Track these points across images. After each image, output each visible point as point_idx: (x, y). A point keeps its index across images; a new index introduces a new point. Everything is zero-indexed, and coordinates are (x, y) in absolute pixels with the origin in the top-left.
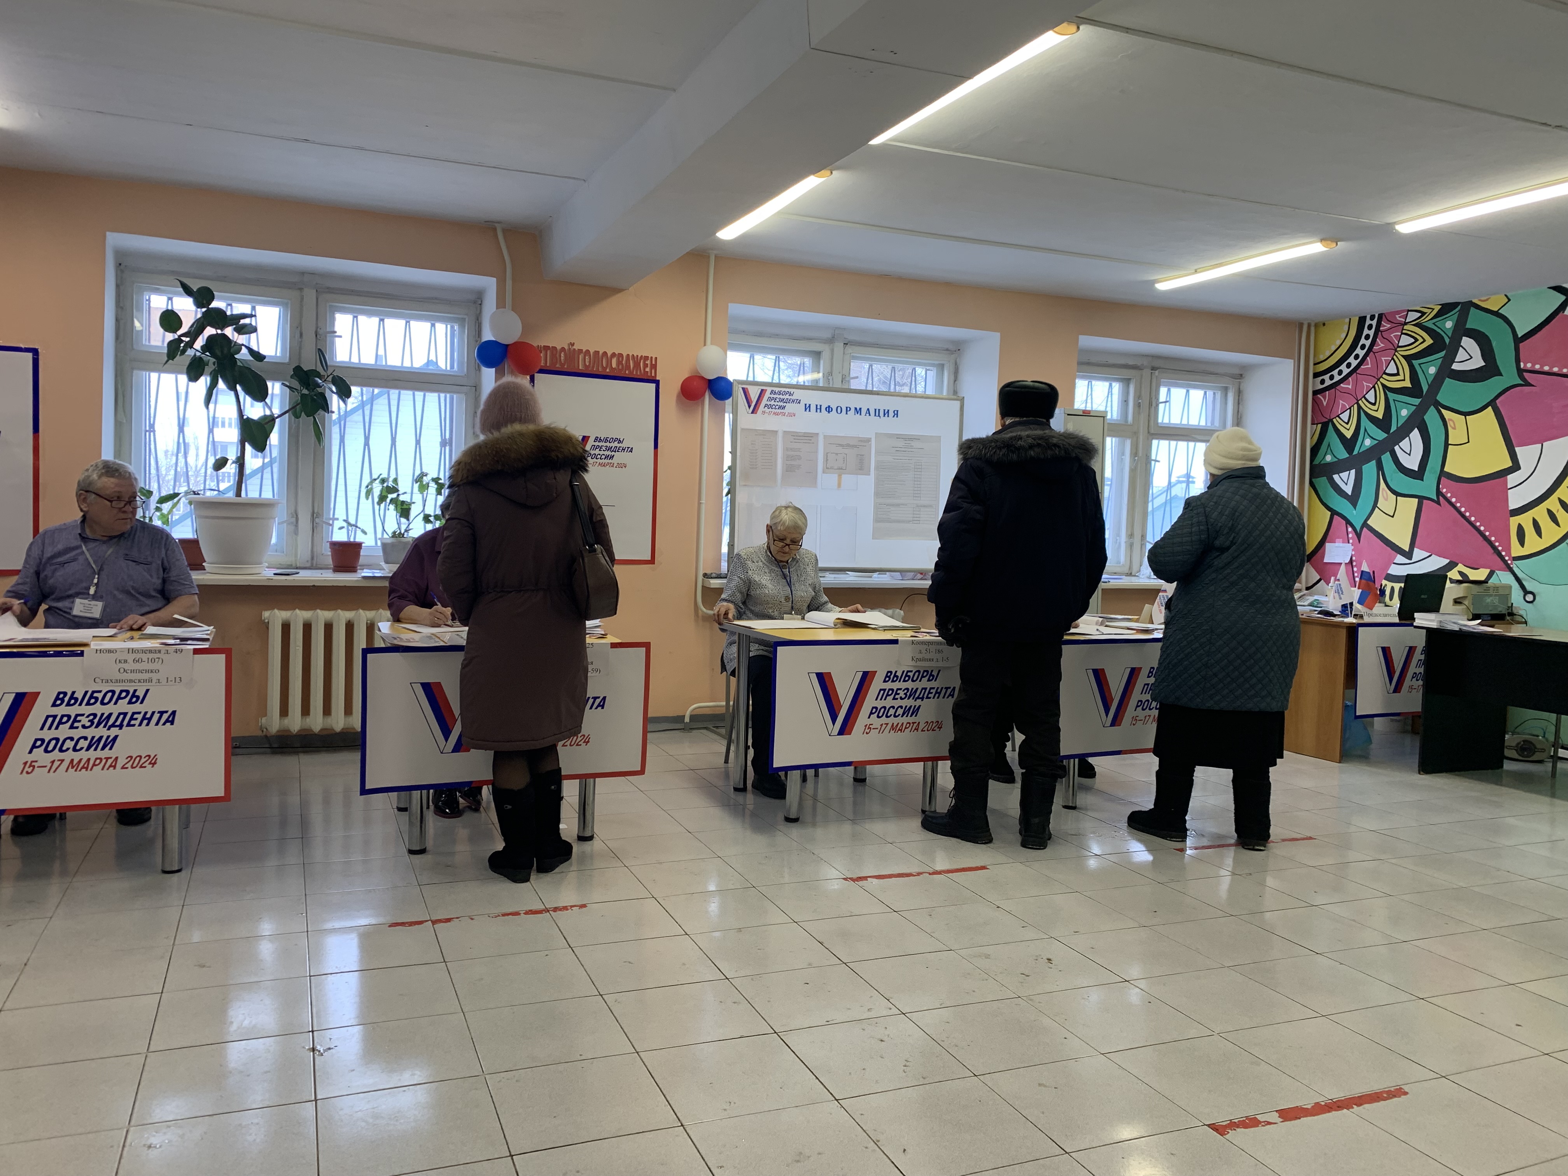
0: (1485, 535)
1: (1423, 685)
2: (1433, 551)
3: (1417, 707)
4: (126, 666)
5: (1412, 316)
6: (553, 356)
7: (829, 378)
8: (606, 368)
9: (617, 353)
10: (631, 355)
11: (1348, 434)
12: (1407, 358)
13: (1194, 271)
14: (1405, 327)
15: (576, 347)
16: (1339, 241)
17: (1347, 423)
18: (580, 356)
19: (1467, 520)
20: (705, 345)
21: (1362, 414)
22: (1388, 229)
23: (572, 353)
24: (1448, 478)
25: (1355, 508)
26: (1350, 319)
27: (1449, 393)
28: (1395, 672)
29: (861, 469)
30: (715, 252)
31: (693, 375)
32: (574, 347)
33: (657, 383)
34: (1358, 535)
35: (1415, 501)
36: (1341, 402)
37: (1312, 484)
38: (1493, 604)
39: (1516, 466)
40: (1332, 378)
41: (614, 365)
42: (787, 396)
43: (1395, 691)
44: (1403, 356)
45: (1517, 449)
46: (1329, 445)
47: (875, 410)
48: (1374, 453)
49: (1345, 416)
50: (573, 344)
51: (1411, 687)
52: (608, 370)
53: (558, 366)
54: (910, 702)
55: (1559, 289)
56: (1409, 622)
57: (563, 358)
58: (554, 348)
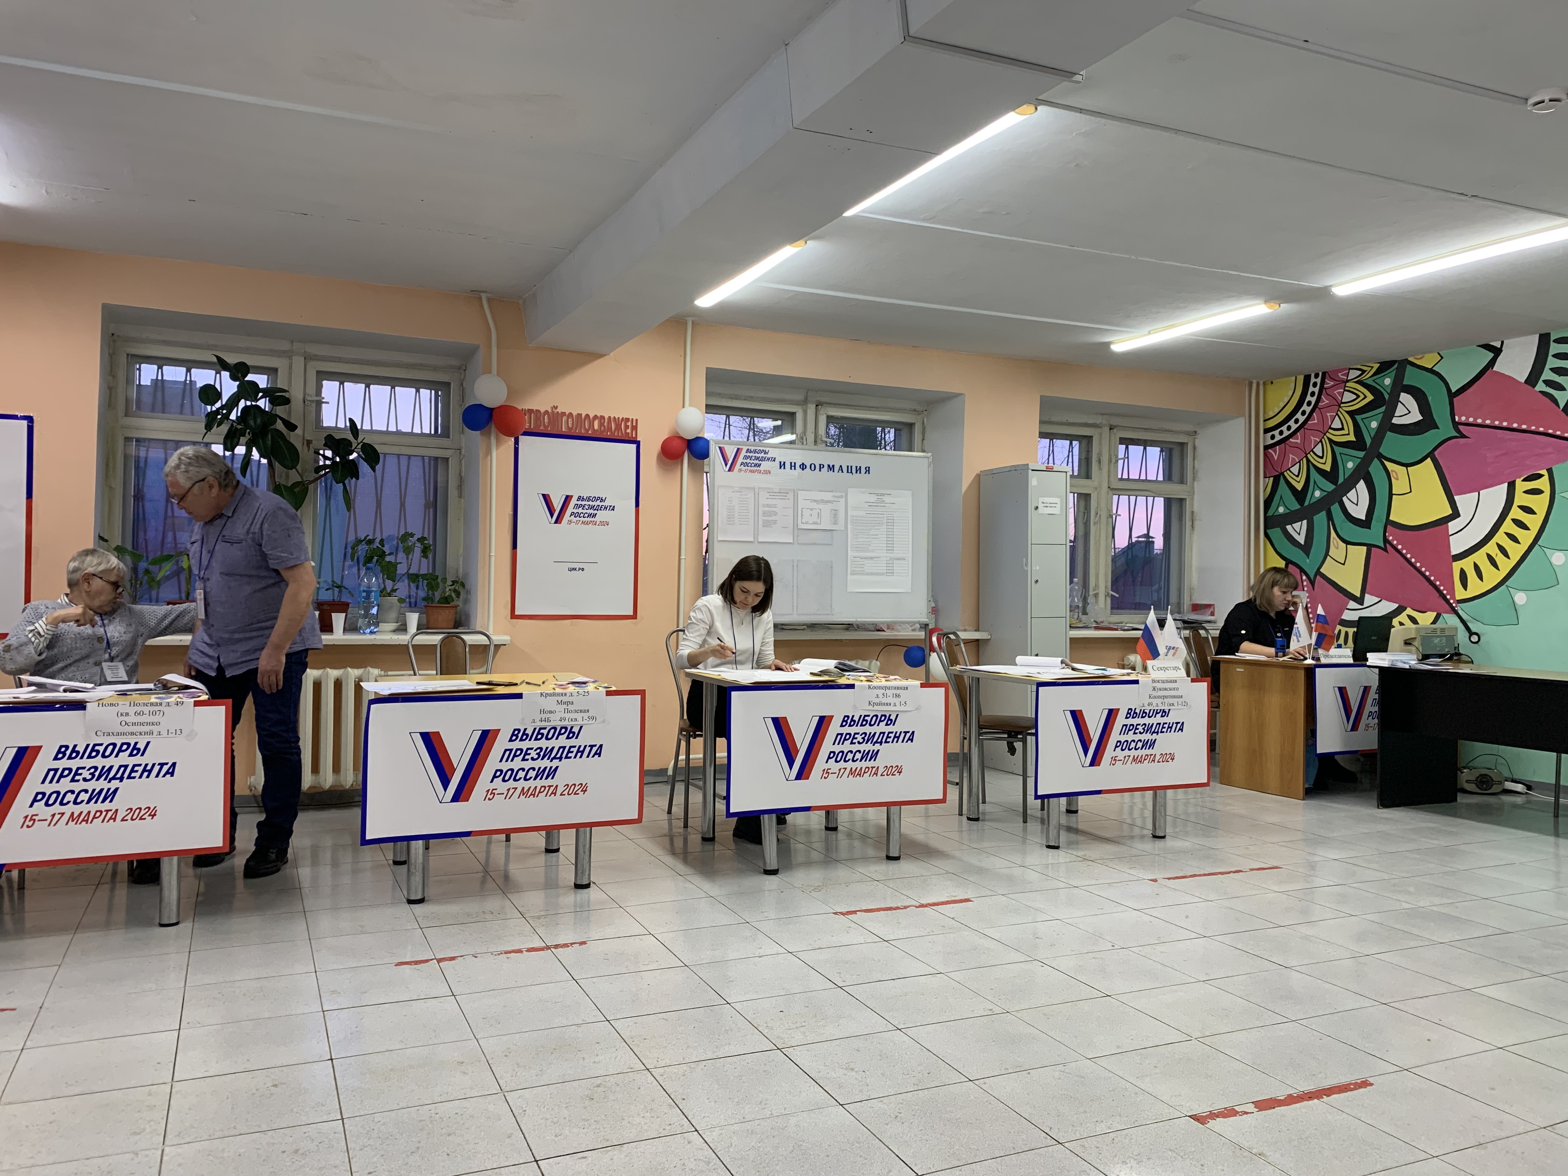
0: (1430, 580)
1: (1378, 724)
2: (1383, 596)
3: (1373, 745)
4: (128, 719)
5: (1353, 374)
6: (537, 419)
7: (803, 437)
8: (588, 430)
9: (599, 416)
10: (612, 417)
11: (1299, 487)
12: (1352, 414)
13: (1148, 333)
14: (1348, 384)
15: (559, 410)
16: (1282, 303)
17: (1297, 476)
18: (563, 419)
19: (1413, 565)
20: (684, 407)
21: (1312, 469)
22: (1324, 293)
23: (555, 416)
24: (1393, 526)
25: (1308, 556)
26: (1296, 377)
27: (1391, 444)
28: (1352, 711)
30: (693, 319)
31: (673, 435)
32: (557, 410)
33: (638, 444)
34: (1312, 583)
35: (1365, 548)
36: (1291, 455)
37: (1266, 535)
38: (1439, 645)
39: (1455, 514)
40: (1281, 433)
41: (596, 427)
42: (762, 455)
43: (1352, 730)
44: (1347, 412)
45: (1456, 498)
46: (1281, 497)
47: (848, 467)
48: (1325, 504)
49: (1295, 469)
50: (556, 408)
51: (1367, 726)
52: (590, 432)
53: (542, 428)
54: (868, 747)
55: (1488, 347)
56: (1364, 663)
57: (546, 421)
58: (538, 411)
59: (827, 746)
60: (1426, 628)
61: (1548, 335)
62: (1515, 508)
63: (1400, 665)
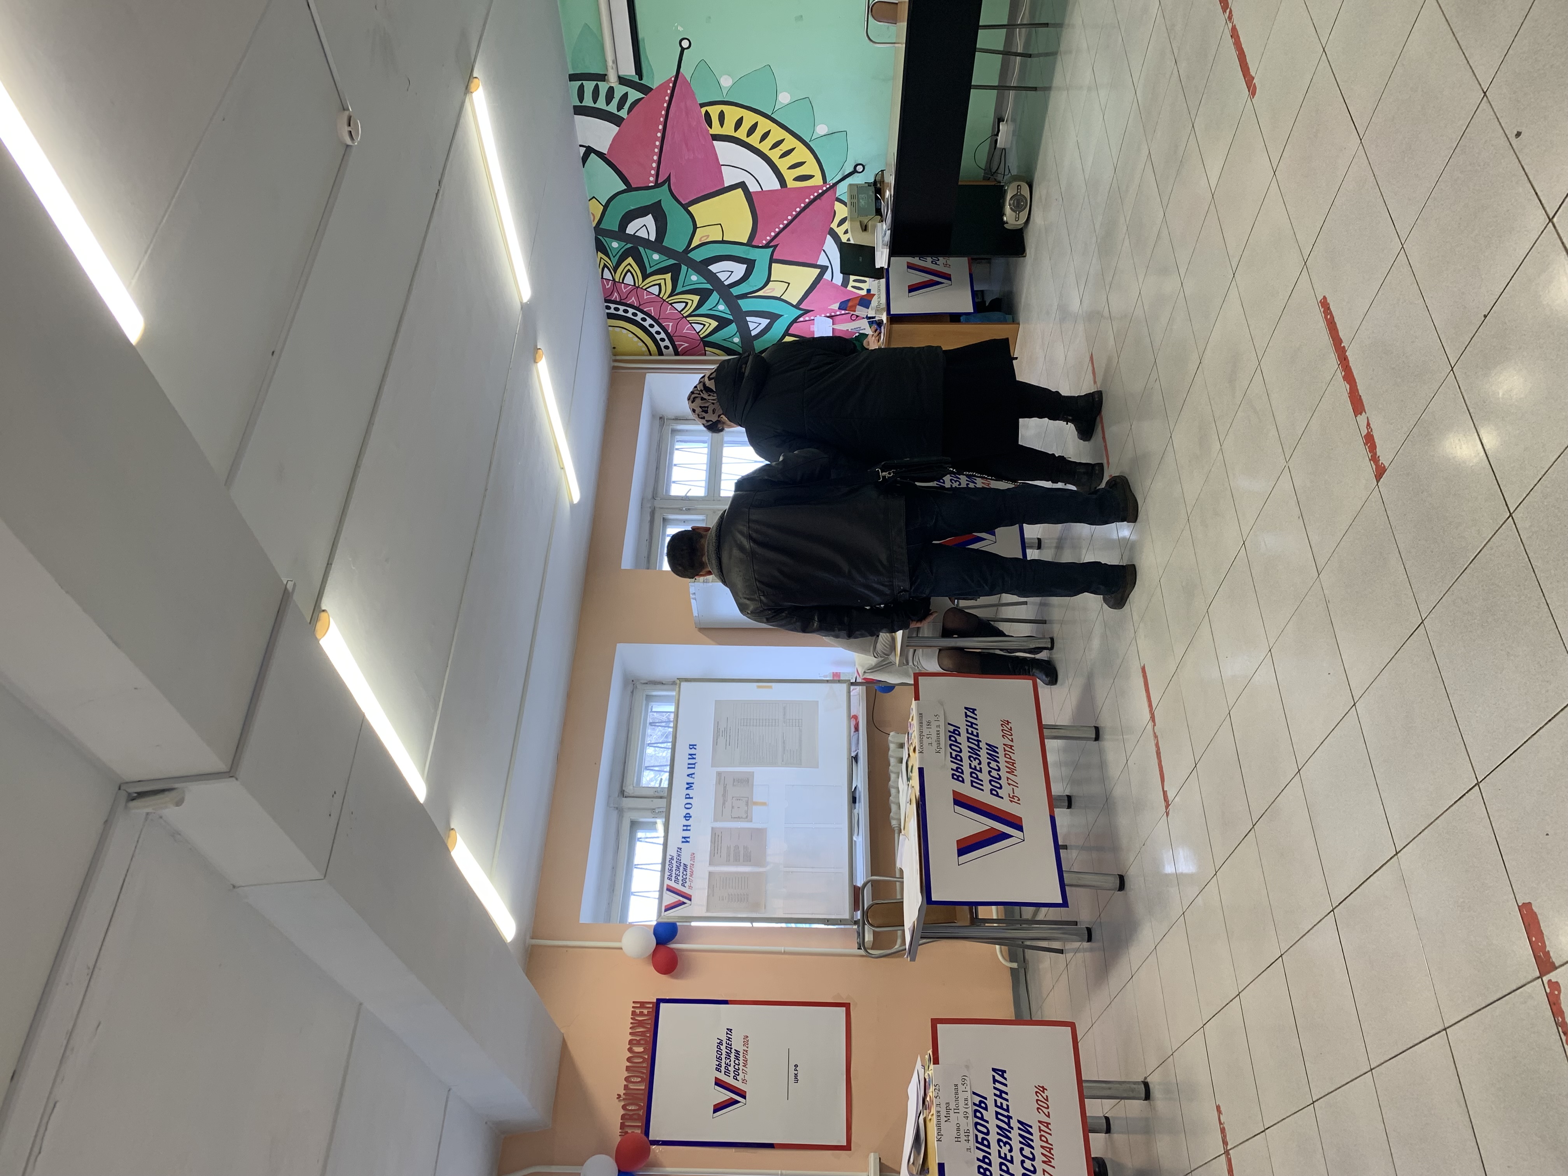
0: (804, 207)
2: (820, 248)
3: (964, 261)
5: (607, 274)
6: (631, 1118)
7: (657, 811)
9: (629, 1046)
10: (630, 1031)
11: (714, 324)
12: (645, 276)
13: (562, 470)
14: (617, 280)
15: (622, 1092)
16: (536, 346)
17: (704, 325)
18: (632, 1087)
19: (790, 222)
20: (621, 949)
21: (697, 312)
22: (526, 308)
23: (629, 1097)
24: (753, 239)
25: (782, 315)
26: (609, 326)
27: (675, 241)
28: (931, 280)
29: (748, 781)
30: (528, 938)
31: (651, 962)
32: (622, 1094)
33: (660, 1001)
34: (807, 312)
35: (774, 265)
36: (684, 331)
38: (867, 200)
39: (742, 185)
40: (663, 340)
41: (641, 1049)
42: (674, 862)
43: (950, 279)
44: (643, 281)
45: (726, 185)
46: (724, 340)
47: (688, 768)
48: (731, 301)
49: (698, 327)
50: (619, 1096)
51: (946, 265)
52: (646, 1057)
53: (641, 1113)
54: (983, 754)
55: (585, 159)
56: (885, 271)
57: (633, 1108)
58: (623, 1117)
59: (984, 797)
60: (850, 212)
61: (575, 107)
62: (736, 135)
63: (887, 238)
